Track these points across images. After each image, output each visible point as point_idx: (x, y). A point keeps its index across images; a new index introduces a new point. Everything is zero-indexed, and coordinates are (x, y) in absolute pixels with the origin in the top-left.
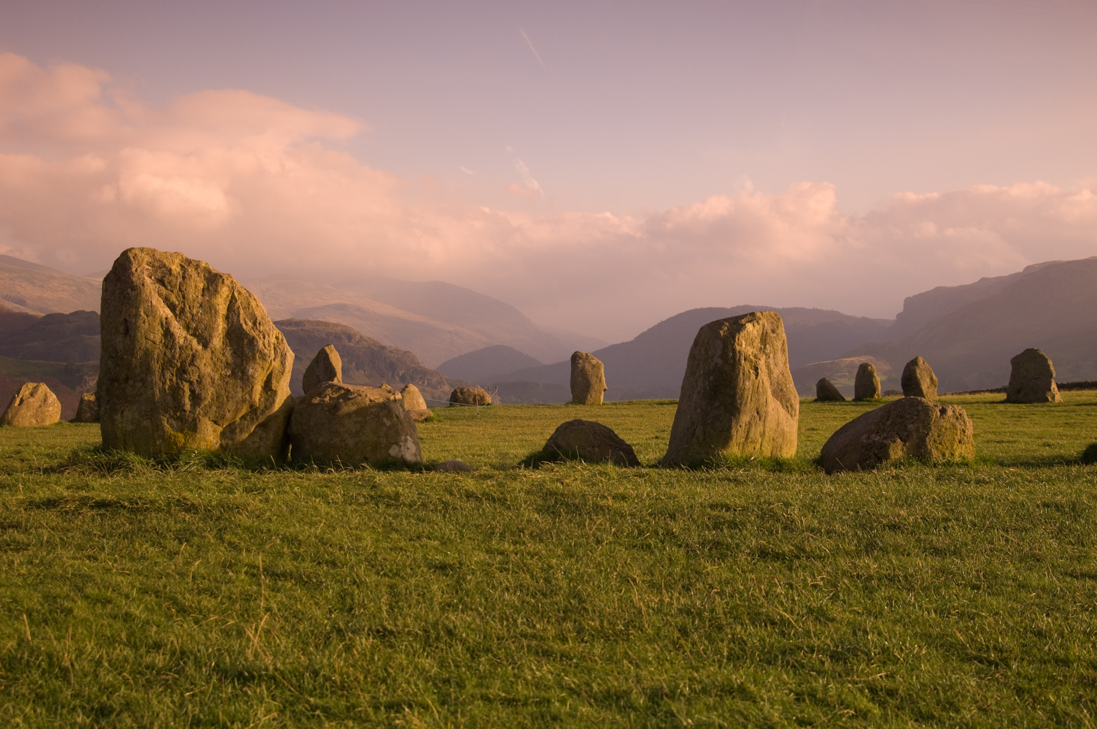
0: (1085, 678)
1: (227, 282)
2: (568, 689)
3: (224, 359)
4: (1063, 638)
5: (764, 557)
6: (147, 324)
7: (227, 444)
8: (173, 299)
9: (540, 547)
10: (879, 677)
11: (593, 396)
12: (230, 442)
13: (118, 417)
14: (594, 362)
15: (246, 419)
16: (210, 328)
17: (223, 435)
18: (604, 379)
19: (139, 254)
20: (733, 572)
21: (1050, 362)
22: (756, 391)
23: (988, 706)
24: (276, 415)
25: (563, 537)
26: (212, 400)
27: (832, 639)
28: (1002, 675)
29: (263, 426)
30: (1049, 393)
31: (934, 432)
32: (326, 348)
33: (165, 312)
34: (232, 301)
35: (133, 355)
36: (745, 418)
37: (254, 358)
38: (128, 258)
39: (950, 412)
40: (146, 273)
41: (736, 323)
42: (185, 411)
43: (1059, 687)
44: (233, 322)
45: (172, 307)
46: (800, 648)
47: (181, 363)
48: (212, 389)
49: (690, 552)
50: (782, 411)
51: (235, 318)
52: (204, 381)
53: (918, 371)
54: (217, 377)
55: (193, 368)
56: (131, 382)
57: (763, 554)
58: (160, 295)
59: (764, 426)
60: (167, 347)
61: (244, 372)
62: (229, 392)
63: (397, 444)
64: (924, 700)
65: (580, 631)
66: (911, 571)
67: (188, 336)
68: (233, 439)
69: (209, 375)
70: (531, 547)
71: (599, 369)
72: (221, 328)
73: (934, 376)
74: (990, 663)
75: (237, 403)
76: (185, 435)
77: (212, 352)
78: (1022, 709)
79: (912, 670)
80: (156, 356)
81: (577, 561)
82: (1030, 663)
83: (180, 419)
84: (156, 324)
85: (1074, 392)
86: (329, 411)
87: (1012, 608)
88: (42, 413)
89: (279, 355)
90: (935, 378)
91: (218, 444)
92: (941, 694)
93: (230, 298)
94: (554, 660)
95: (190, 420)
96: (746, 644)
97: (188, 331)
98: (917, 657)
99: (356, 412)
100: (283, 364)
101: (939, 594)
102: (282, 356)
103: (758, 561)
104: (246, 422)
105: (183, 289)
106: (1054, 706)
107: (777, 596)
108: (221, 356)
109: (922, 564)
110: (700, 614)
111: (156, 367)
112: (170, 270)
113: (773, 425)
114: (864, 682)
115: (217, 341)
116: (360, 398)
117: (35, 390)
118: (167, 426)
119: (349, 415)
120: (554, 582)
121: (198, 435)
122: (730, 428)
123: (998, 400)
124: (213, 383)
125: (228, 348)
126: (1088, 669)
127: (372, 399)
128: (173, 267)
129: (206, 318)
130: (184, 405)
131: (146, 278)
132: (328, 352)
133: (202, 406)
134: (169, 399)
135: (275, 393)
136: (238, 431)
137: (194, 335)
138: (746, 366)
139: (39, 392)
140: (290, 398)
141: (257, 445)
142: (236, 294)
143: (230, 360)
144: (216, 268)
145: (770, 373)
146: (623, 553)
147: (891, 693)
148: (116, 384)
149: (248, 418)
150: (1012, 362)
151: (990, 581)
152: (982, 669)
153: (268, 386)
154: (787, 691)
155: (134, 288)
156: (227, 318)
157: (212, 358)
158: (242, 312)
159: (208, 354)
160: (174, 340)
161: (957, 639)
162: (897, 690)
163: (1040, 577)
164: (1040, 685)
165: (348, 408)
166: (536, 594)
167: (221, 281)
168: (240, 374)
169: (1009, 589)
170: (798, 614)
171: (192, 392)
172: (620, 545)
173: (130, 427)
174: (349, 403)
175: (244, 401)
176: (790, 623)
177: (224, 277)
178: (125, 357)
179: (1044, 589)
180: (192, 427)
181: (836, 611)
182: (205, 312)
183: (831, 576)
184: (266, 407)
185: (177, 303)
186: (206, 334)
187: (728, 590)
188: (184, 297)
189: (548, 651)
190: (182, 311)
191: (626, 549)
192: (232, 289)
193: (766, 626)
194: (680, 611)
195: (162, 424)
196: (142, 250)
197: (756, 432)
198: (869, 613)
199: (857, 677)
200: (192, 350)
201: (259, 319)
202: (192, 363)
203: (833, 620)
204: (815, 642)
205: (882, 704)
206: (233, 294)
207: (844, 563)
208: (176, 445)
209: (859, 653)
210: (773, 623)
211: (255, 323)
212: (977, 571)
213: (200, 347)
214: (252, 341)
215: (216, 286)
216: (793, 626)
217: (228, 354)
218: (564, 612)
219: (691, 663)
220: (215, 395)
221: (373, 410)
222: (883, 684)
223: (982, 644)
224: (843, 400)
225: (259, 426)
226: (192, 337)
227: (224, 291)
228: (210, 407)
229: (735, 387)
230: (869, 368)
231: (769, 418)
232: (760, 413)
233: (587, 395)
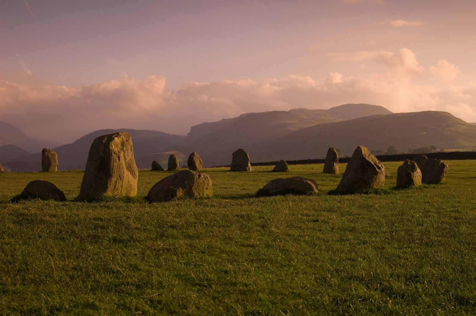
0: (242, 291)
2: (13, 309)
4: (235, 273)
5: (115, 242)
9: (12, 240)
10: (155, 296)
11: (52, 168)
14: (53, 153)
20: (100, 249)
21: (248, 155)
22: (119, 167)
23: (200, 306)
25: (23, 235)
27: (138, 279)
28: (208, 291)
30: (247, 167)
36: (114, 179)
39: (202, 176)
41: (111, 137)
43: (231, 295)
46: (123, 283)
49: (82, 240)
50: (131, 176)
53: (194, 158)
57: (115, 240)
59: (123, 183)
64: (173, 305)
65: (24, 280)
66: (177, 246)
70: (7, 240)
71: (55, 156)
73: (201, 160)
74: (204, 286)
78: (214, 306)
79: (170, 291)
81: (29, 246)
82: (220, 285)
85: (258, 167)
87: (217, 261)
92: (181, 302)
94: (9, 295)
96: (100, 283)
98: (173, 285)
101: (188, 256)
103: (112, 243)
106: (227, 304)
107: (117, 260)
109: (182, 243)
110: (81, 270)
114: (148, 298)
120: (15, 257)
122: (107, 184)
123: (227, 170)
126: (243, 287)
138: (114, 156)
145: (125, 159)
146: (51, 242)
147: (159, 302)
150: (233, 154)
151: (210, 250)
152: (200, 289)
154: (113, 304)
161: (191, 276)
162: (162, 301)
163: (230, 247)
164: (223, 295)
166: (6, 263)
169: (217, 253)
170: (125, 268)
172: (50, 238)
176: (121, 272)
179: (231, 252)
181: (142, 266)
183: (143, 250)
187: (96, 257)
189: (7, 290)
191: (53, 240)
193: (110, 274)
194: (73, 268)
197: (119, 185)
198: (157, 266)
199: (146, 295)
203: (139, 270)
204: (130, 280)
205: (155, 308)
207: (149, 243)
209: (149, 284)
210: (113, 272)
212: (205, 246)
216: (122, 274)
218: (18, 271)
219: (74, 293)
222: (156, 299)
223: (201, 278)
224: (163, 170)
229: (109, 166)
230: (174, 156)
231: (125, 179)
232: (120, 177)
233: (49, 168)
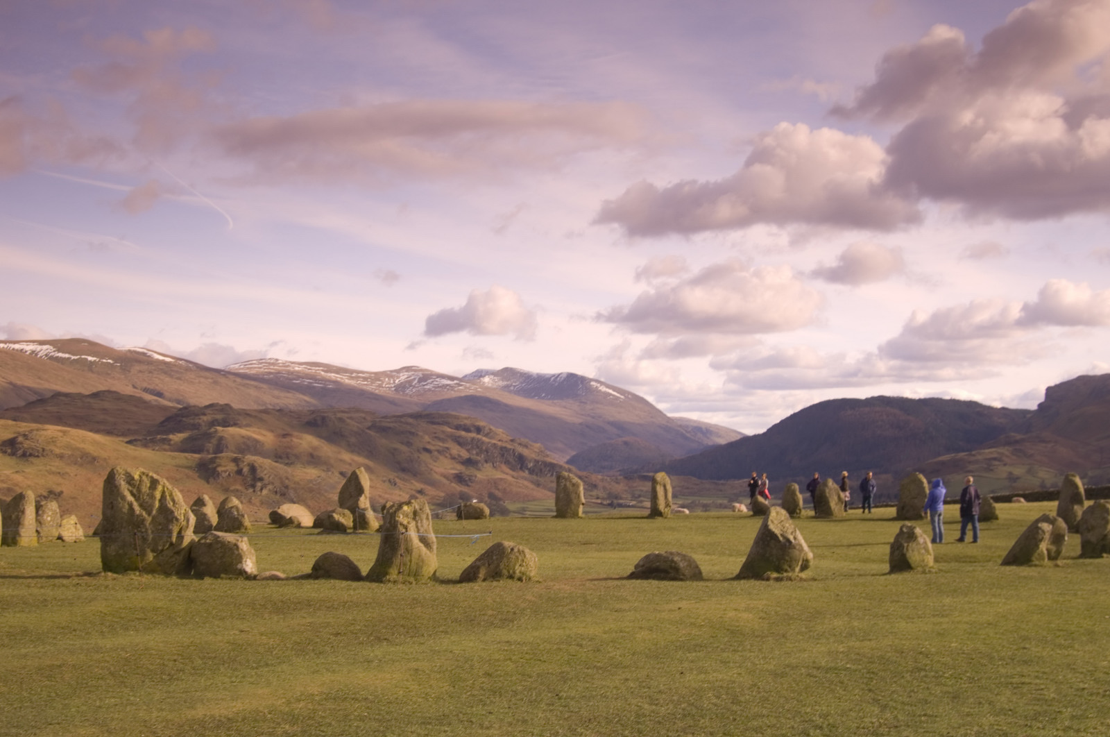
1: (161, 484)
6: (121, 504)
8: (135, 491)
11: (573, 509)
12: (159, 561)
14: (574, 481)
15: (168, 550)
16: (152, 506)
17: (157, 557)
19: (119, 471)
22: (406, 540)
24: (183, 549)
26: (152, 541)
31: (505, 562)
33: (130, 498)
34: (163, 492)
35: (115, 519)
37: (173, 521)
38: (114, 473)
40: (122, 479)
44: (163, 503)
45: (133, 494)
47: (137, 523)
48: (152, 536)
50: (423, 549)
51: (164, 501)
52: (148, 532)
54: (154, 530)
55: (143, 525)
56: (114, 532)
58: (128, 490)
60: (131, 515)
61: (168, 528)
62: (160, 537)
63: (241, 563)
67: (141, 510)
68: (161, 560)
69: (150, 529)
71: (578, 486)
72: (157, 506)
75: (164, 542)
76: (139, 557)
77: (152, 518)
80: (125, 520)
84: (125, 504)
86: (209, 547)
89: (186, 518)
91: (154, 562)
95: (141, 550)
97: (141, 508)
99: (222, 547)
100: (189, 523)
102: (188, 519)
105: (140, 487)
111: (125, 525)
112: (133, 478)
113: (417, 556)
115: (155, 513)
119: (218, 549)
121: (145, 558)
124: (152, 533)
125: (160, 516)
128: (136, 476)
129: (150, 501)
130: (138, 543)
131: (122, 482)
132: (358, 473)
133: (147, 544)
135: (184, 538)
136: (165, 556)
137: (144, 509)
140: (193, 540)
142: (166, 489)
143: (161, 521)
144: (156, 477)
149: (170, 549)
153: (180, 535)
155: (116, 487)
156: (160, 500)
157: (152, 521)
158: (168, 498)
159: (150, 519)
160: (134, 512)
165: (218, 545)
167: (158, 483)
168: (166, 529)
171: (142, 537)
174: (219, 543)
175: (167, 542)
177: (160, 481)
180: (142, 553)
182: (150, 498)
184: (178, 546)
185: (136, 494)
186: (150, 509)
188: (140, 491)
190: (139, 497)
192: (163, 488)
196: (120, 469)
200: (142, 517)
201: (176, 501)
202: (142, 523)
206: (164, 490)
211: (174, 504)
213: (146, 516)
214: (172, 513)
215: (156, 486)
220: (153, 539)
226: (143, 511)
227: (160, 488)
228: (151, 544)
232: (409, 550)
233: (569, 511)
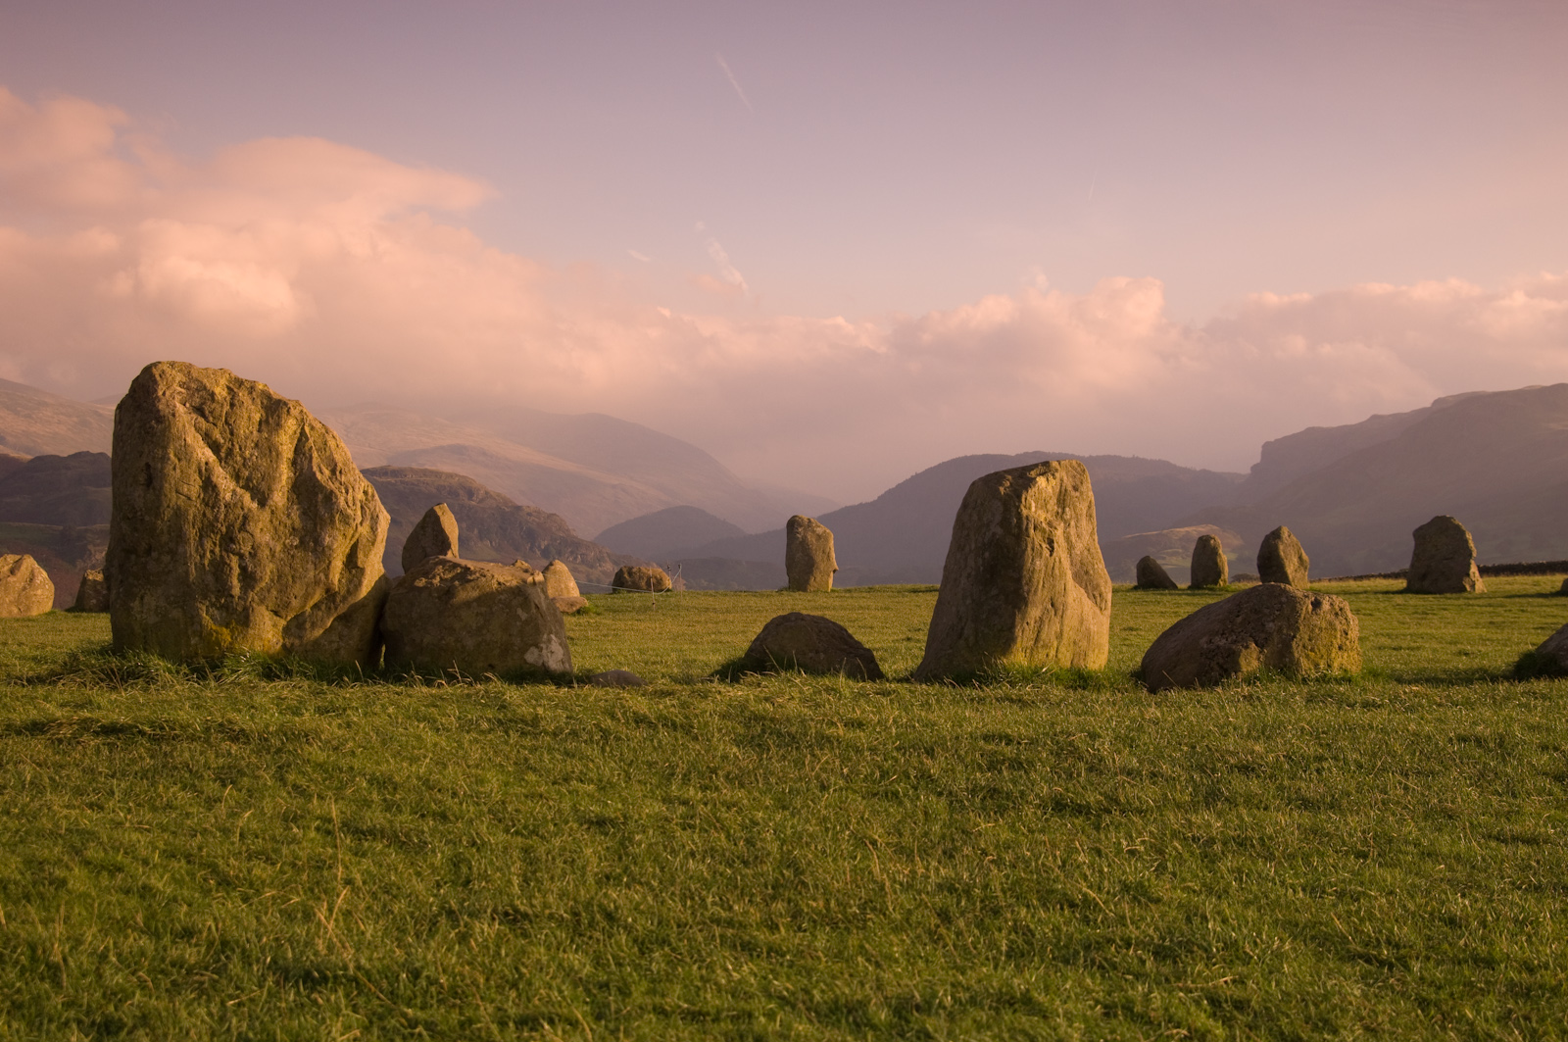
0: (1516, 985)
1: (294, 412)
2: (779, 998)
3: (289, 522)
4: (1485, 928)
5: (1060, 811)
6: (178, 471)
7: (292, 644)
8: (217, 435)
9: (740, 794)
10: (1223, 982)
11: (818, 579)
12: (297, 642)
13: (136, 604)
14: (819, 530)
15: (320, 609)
16: (270, 478)
17: (286, 630)
18: (833, 555)
19: (168, 371)
20: (1017, 832)
21: (1469, 536)
22: (1051, 574)
23: (1379, 1025)
24: (362, 604)
25: (773, 780)
26: (272, 580)
27: (1157, 929)
28: (1398, 980)
29: (345, 618)
30: (1467, 579)
31: (1303, 634)
32: (437, 509)
33: (205, 454)
34: (302, 438)
35: (157, 515)
36: (1034, 613)
37: (332, 522)
38: (152, 376)
39: (1326, 606)
40: (178, 397)
41: (1022, 476)
42: (232, 596)
43: (1479, 997)
44: (302, 469)
45: (215, 447)
46: (1110, 941)
47: (228, 528)
48: (271, 565)
49: (954, 802)
50: (1088, 603)
51: (306, 463)
52: (260, 554)
53: (1281, 547)
54: (278, 548)
55: (245, 535)
56: (154, 554)
57: (1059, 806)
58: (198, 430)
59: (1062, 624)
60: (207, 505)
61: (318, 541)
62: (295, 570)
63: (537, 646)
64: (1288, 1016)
65: (796, 915)
66: (1269, 831)
67: (238, 489)
68: (300, 638)
69: (267, 544)
70: (727, 793)
71: (827, 540)
72: (284, 477)
73: (1304, 554)
74: (1382, 963)
75: (308, 585)
76: (232, 631)
77: (272, 512)
78: (1426, 1029)
79: (1271, 973)
80: (191, 517)
81: (793, 815)
82: (1438, 963)
83: (226, 608)
84: (191, 471)
85: (1502, 579)
86: (439, 598)
87: (1413, 885)
88: (27, 598)
89: (369, 517)
90: (1305, 557)
91: (280, 644)
92: (1312, 1008)
93: (298, 435)
94: (758, 956)
95: (240, 609)
96: (1033, 935)
97: (238, 482)
98: (1279, 955)
99: (478, 599)
100: (373, 529)
101: (1308, 864)
102: (372, 518)
103: (1052, 815)
104: (320, 613)
105: (231, 422)
106: (1472, 1024)
107: (1078, 867)
108: (284, 518)
109: (1284, 822)
110: (968, 892)
111: (192, 533)
112: (213, 395)
113: (1075, 623)
114: (1202, 989)
115: (279, 497)
116: (484, 579)
117: (18, 564)
118: (206, 619)
119: (468, 604)
120: (759, 844)
121: (251, 632)
122: (1012, 626)
123: (1395, 589)
124: (273, 556)
125: (295, 507)
126: (1520, 973)
127: (501, 580)
128: (217, 390)
129: (264, 463)
130: (231, 588)
131: (178, 405)
132: (440, 513)
133: (258, 589)
134: (210, 578)
135: (362, 571)
136: (308, 625)
137: (246, 487)
138: (1036, 538)
139: (23, 568)
140: (383, 579)
141: (335, 646)
142: (307, 429)
143: (298, 524)
144: (277, 392)
145: (1070, 547)
146: (858, 804)
147: (1240, 1005)
148: (133, 557)
149: (323, 607)
150: (1414, 535)
151: (1383, 847)
152: (1370, 972)
153: (351, 561)
154: (1091, 1003)
155: (160, 419)
156: (294, 463)
157: (271, 521)
158: (315, 454)
159: (266, 515)
160: (217, 495)
161: (1334, 929)
162: (1249, 1001)
163: (1453, 841)
164: (1452, 994)
165: (466, 594)
166: (734, 862)
167: (285, 410)
168: (312, 544)
169: (1410, 858)
170: (1108, 893)
171: (243, 569)
172: (855, 792)
173: (152, 619)
174: (468, 586)
175: (317, 582)
176: (1097, 904)
177: (290, 405)
178: (147, 518)
179: (1458, 858)
180: (243, 619)
181: (1162, 888)
182: (263, 455)
183: (1156, 839)
184: (348, 591)
185: (222, 441)
186: (263, 486)
187: (1008, 857)
188: (232, 434)
189: (750, 943)
190: (230, 452)
191: (864, 798)
192: (302, 422)
193: (1062, 909)
194: (940, 887)
195: (198, 615)
196: (172, 365)
197: (1049, 632)
198: (1210, 891)
199: (1193, 982)
200: (242, 509)
201: (340, 465)
202: (243, 528)
203: (1158, 901)
204: (1133, 932)
205: (1228, 1022)
206: (303, 429)
207: (1173, 819)
208: (219, 645)
209: (1195, 948)
210: (1072, 905)
211: (333, 472)
212: (1364, 832)
213: (255, 505)
214: (330, 497)
215: (279, 417)
216: (1101, 910)
217: (295, 514)
218: (773, 888)
219: (955, 962)
220: (276, 573)
221: (503, 597)
222: (1228, 993)
223: (1370, 937)
224: (1175, 587)
225: (339, 618)
226: (243, 491)
227: (291, 425)
228: (269, 591)
229: (1019, 568)
230: (1212, 542)
231: (1069, 613)
232: (1055, 605)
233: (809, 579)
